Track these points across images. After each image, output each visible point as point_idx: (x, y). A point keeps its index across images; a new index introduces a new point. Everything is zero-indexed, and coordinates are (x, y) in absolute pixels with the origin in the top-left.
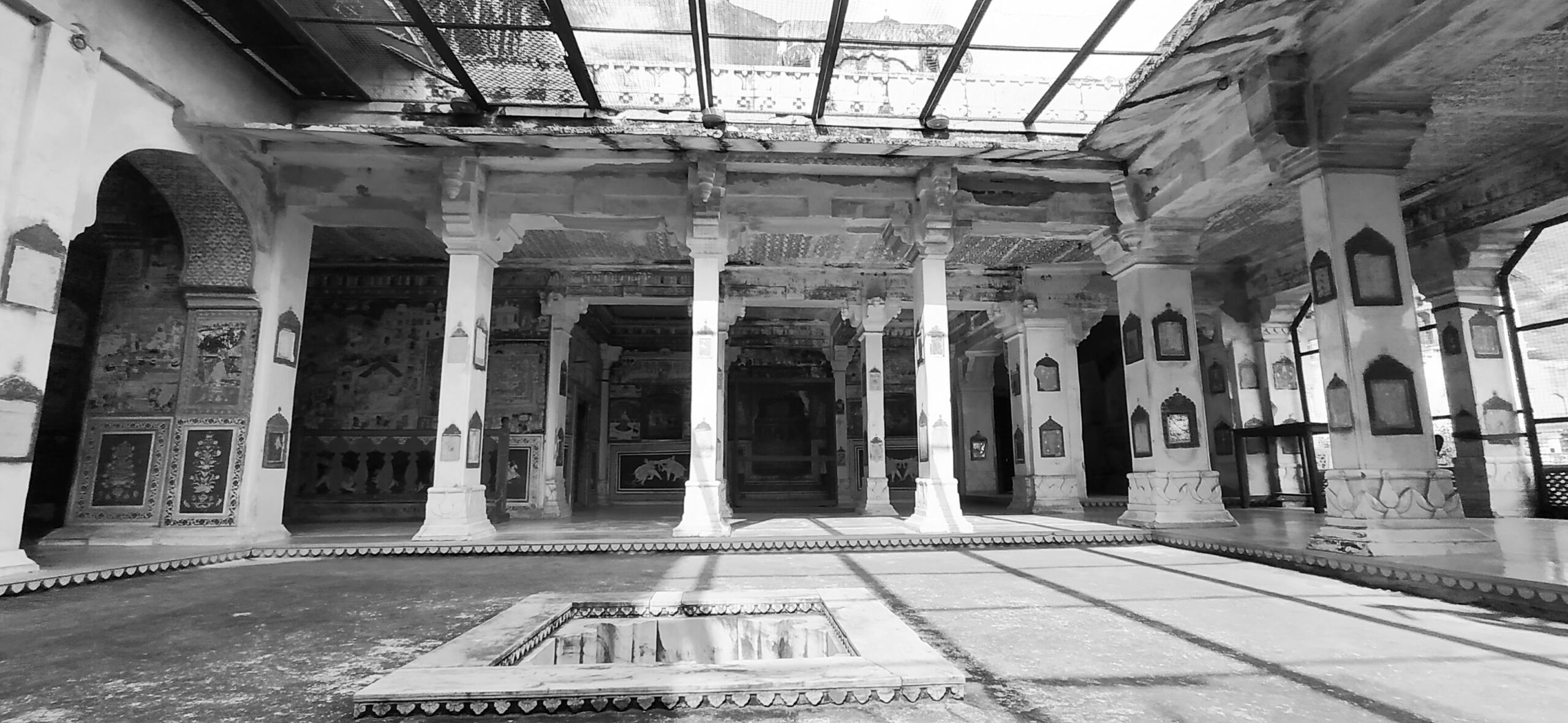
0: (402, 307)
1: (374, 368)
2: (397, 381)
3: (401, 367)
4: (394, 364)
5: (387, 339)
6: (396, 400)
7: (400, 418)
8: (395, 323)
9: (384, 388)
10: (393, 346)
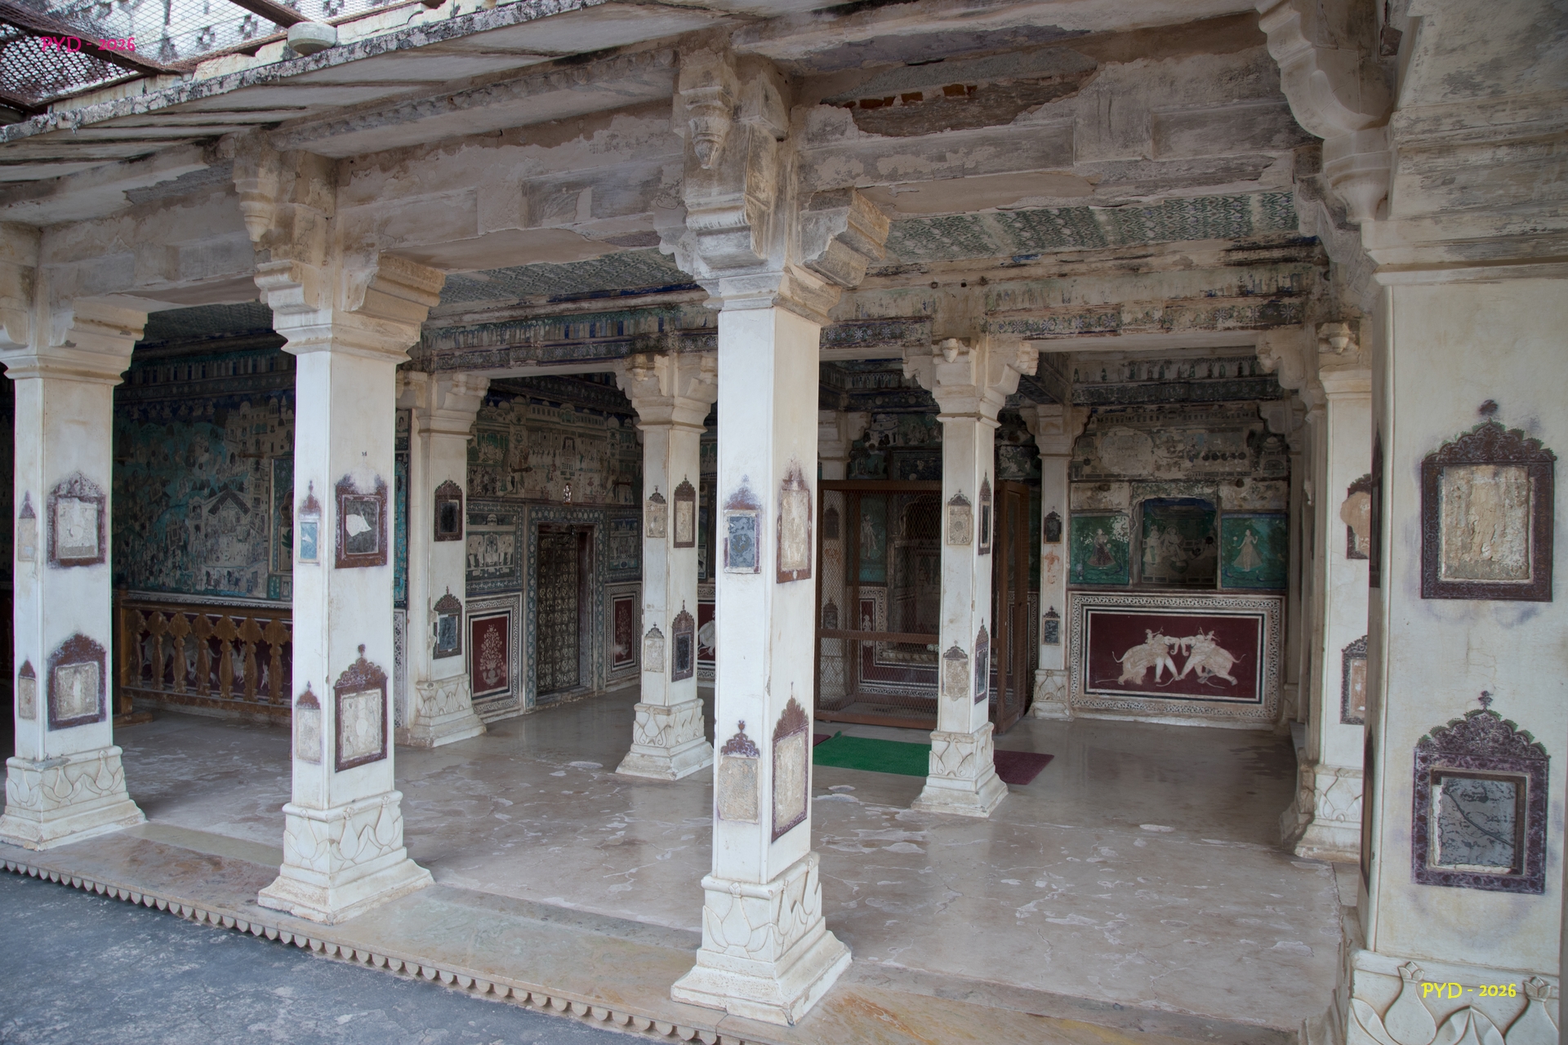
0: (245, 408)
2: (245, 520)
4: (240, 495)
5: (233, 456)
6: (244, 548)
7: (249, 576)
8: (239, 432)
9: (233, 530)
10: (238, 468)
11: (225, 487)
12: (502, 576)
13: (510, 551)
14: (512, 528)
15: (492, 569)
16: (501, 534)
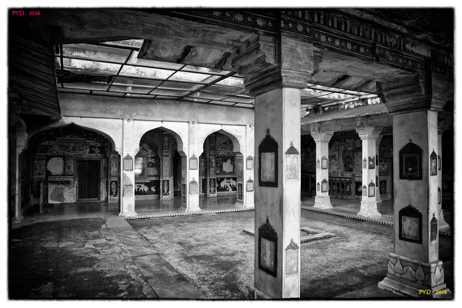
0: (336, 142)
1: (332, 158)
2: (336, 162)
3: (337, 158)
4: (335, 158)
5: (334, 151)
6: (336, 167)
7: (337, 172)
8: (335, 146)
9: (334, 164)
10: (335, 153)
11: (332, 156)
12: (385, 172)
13: (387, 167)
14: (387, 163)
15: (383, 171)
16: (385, 164)
